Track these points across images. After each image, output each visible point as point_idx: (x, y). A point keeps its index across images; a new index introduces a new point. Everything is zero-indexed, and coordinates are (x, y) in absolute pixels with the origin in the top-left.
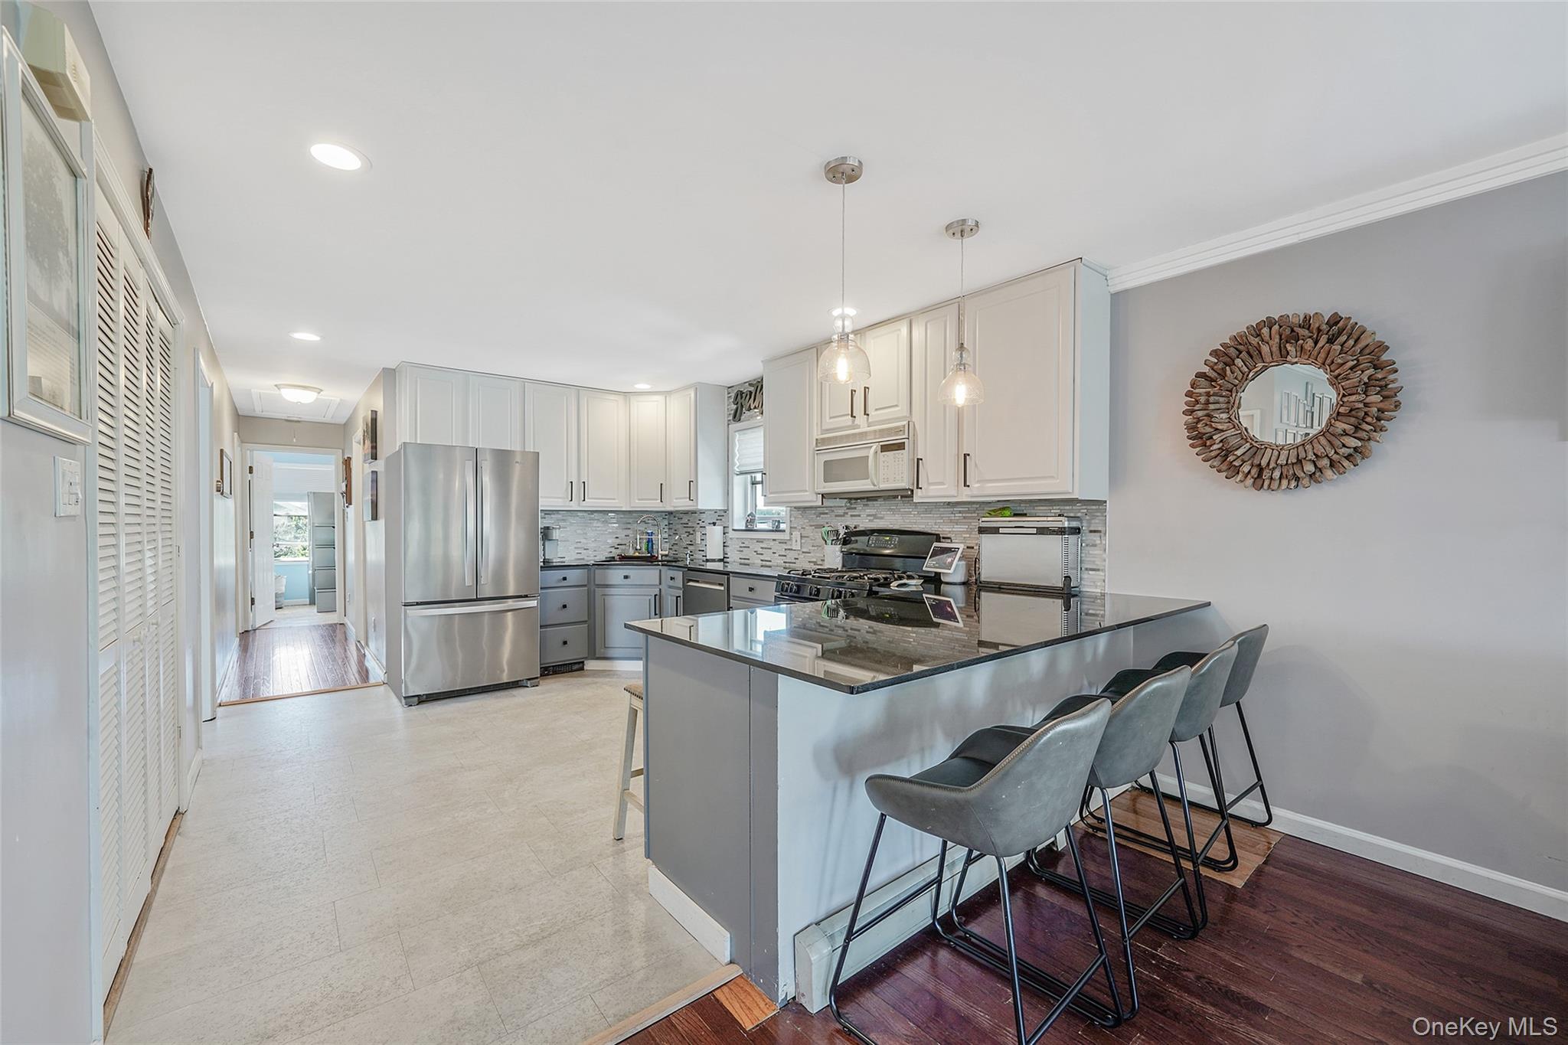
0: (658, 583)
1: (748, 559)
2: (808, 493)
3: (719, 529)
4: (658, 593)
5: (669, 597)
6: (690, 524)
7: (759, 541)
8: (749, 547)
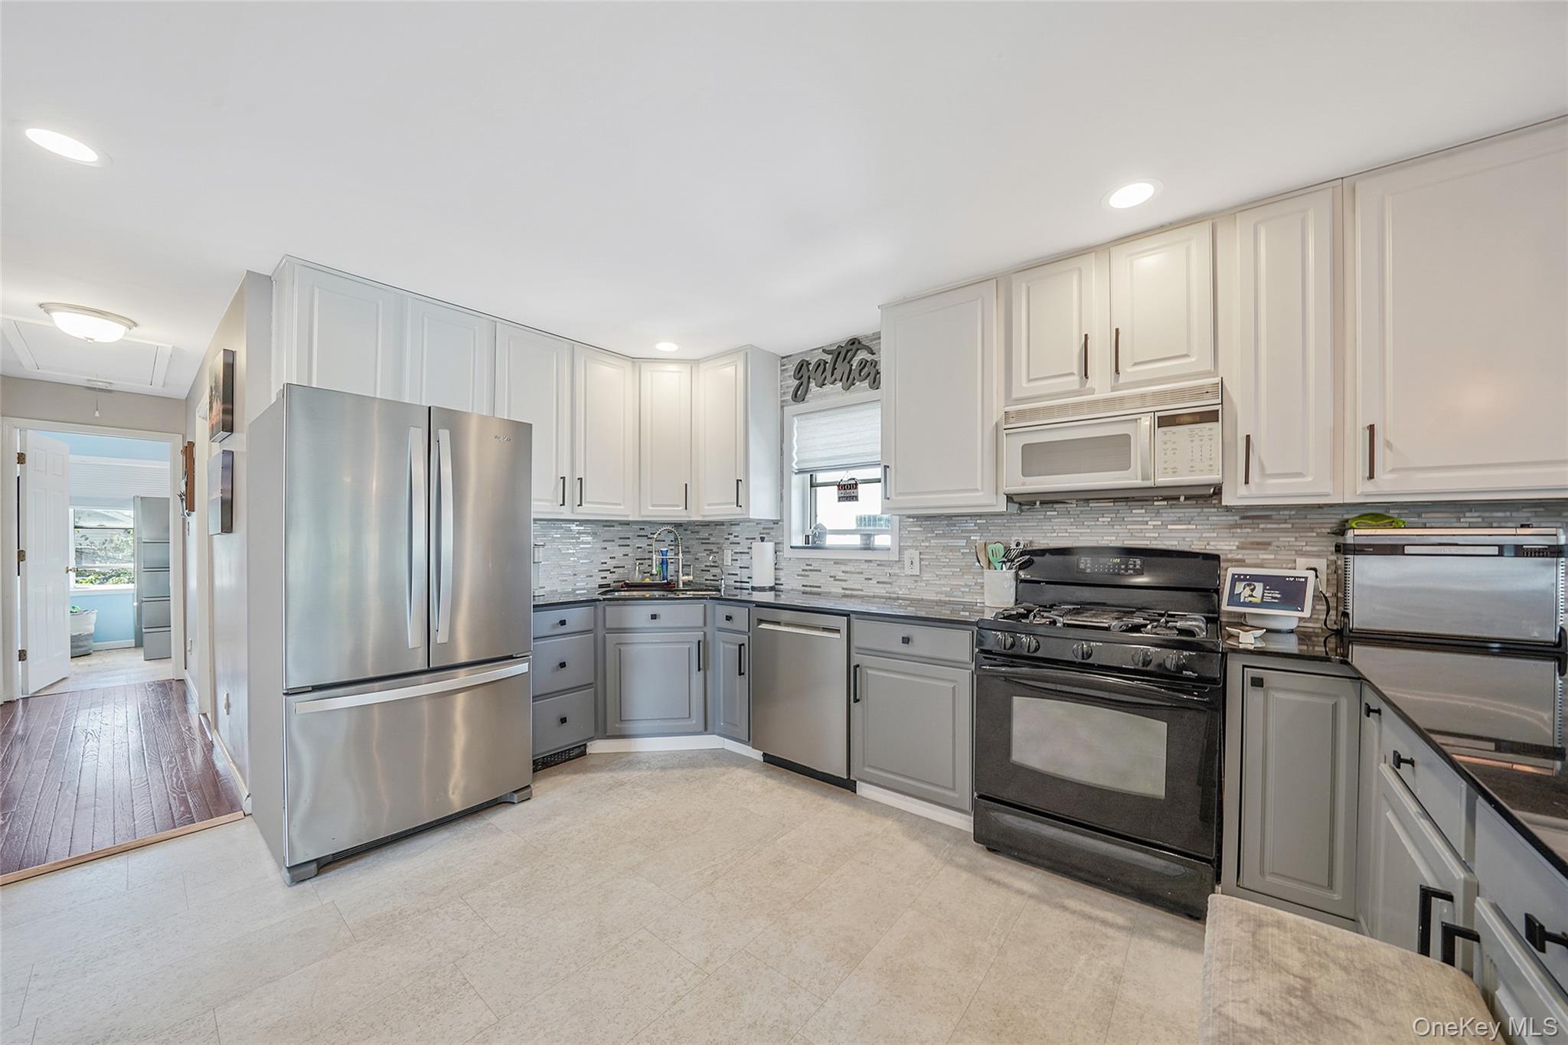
0: (701, 623)
1: (820, 587)
2: (978, 494)
3: (769, 546)
4: (702, 639)
5: (721, 644)
6: (712, 539)
7: (837, 562)
8: (820, 571)
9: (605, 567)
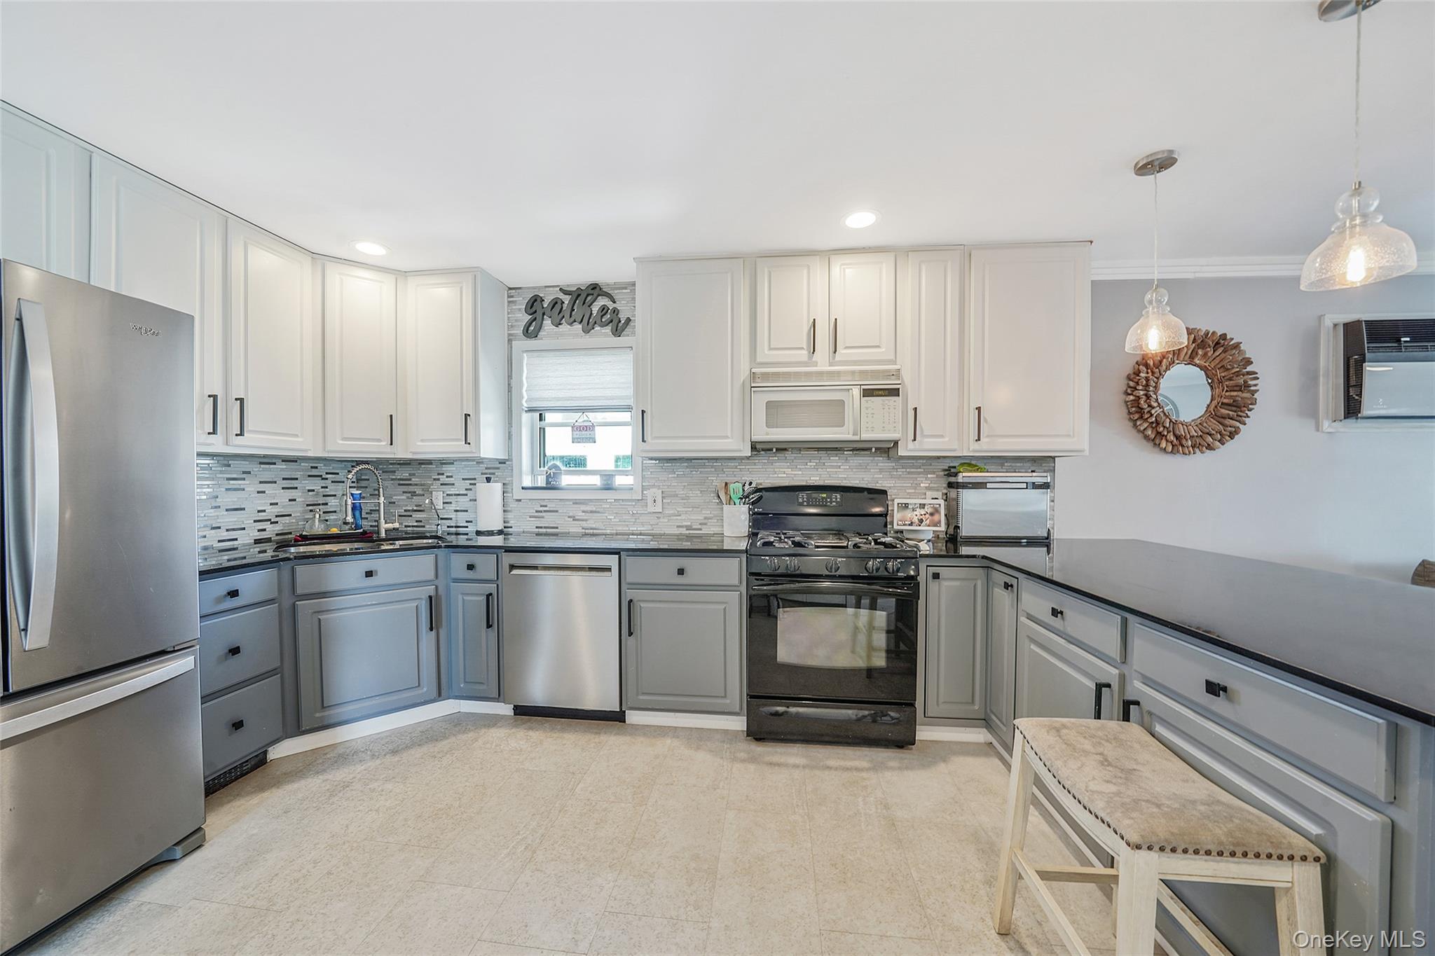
0: (431, 576)
1: (557, 528)
2: (729, 440)
3: (497, 487)
4: (432, 594)
5: (460, 597)
6: (414, 480)
7: (576, 502)
8: (557, 511)
9: (262, 516)
